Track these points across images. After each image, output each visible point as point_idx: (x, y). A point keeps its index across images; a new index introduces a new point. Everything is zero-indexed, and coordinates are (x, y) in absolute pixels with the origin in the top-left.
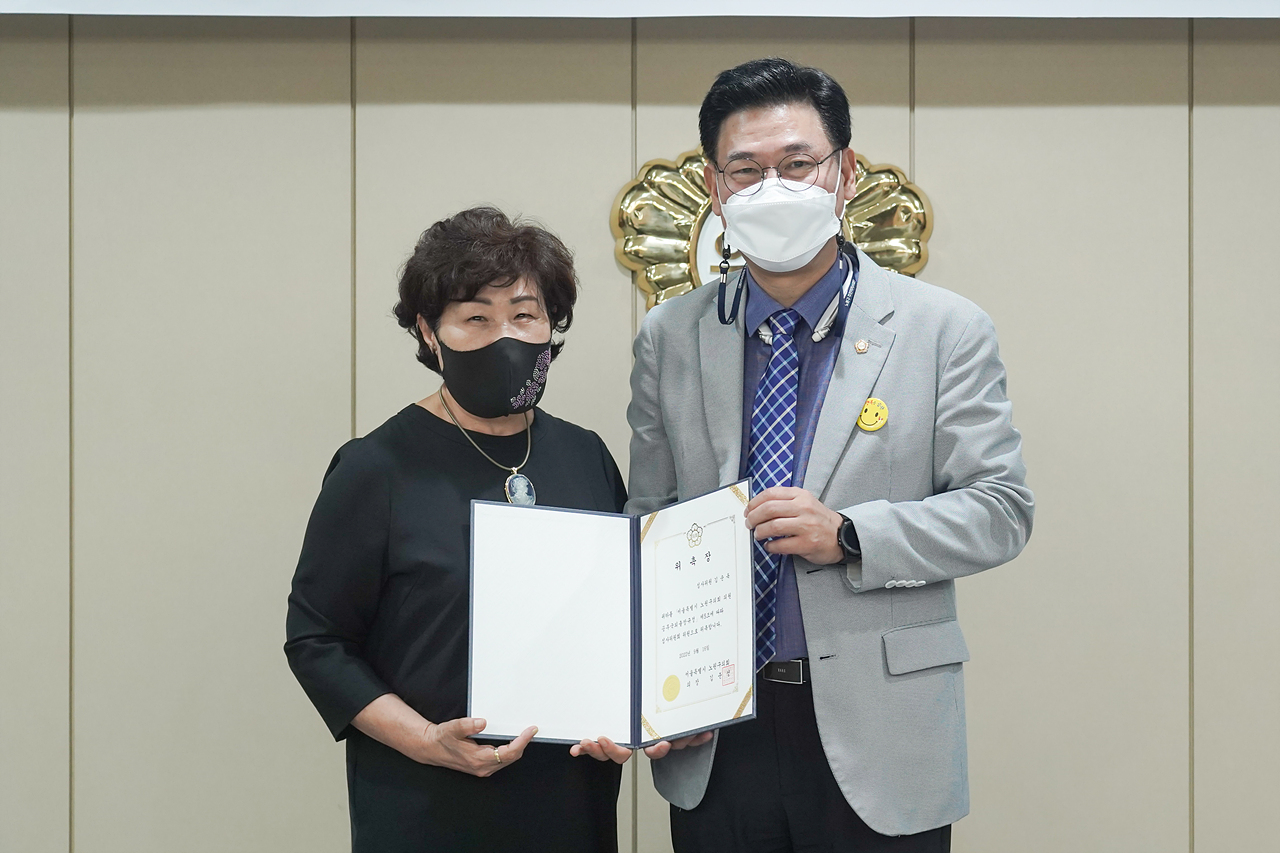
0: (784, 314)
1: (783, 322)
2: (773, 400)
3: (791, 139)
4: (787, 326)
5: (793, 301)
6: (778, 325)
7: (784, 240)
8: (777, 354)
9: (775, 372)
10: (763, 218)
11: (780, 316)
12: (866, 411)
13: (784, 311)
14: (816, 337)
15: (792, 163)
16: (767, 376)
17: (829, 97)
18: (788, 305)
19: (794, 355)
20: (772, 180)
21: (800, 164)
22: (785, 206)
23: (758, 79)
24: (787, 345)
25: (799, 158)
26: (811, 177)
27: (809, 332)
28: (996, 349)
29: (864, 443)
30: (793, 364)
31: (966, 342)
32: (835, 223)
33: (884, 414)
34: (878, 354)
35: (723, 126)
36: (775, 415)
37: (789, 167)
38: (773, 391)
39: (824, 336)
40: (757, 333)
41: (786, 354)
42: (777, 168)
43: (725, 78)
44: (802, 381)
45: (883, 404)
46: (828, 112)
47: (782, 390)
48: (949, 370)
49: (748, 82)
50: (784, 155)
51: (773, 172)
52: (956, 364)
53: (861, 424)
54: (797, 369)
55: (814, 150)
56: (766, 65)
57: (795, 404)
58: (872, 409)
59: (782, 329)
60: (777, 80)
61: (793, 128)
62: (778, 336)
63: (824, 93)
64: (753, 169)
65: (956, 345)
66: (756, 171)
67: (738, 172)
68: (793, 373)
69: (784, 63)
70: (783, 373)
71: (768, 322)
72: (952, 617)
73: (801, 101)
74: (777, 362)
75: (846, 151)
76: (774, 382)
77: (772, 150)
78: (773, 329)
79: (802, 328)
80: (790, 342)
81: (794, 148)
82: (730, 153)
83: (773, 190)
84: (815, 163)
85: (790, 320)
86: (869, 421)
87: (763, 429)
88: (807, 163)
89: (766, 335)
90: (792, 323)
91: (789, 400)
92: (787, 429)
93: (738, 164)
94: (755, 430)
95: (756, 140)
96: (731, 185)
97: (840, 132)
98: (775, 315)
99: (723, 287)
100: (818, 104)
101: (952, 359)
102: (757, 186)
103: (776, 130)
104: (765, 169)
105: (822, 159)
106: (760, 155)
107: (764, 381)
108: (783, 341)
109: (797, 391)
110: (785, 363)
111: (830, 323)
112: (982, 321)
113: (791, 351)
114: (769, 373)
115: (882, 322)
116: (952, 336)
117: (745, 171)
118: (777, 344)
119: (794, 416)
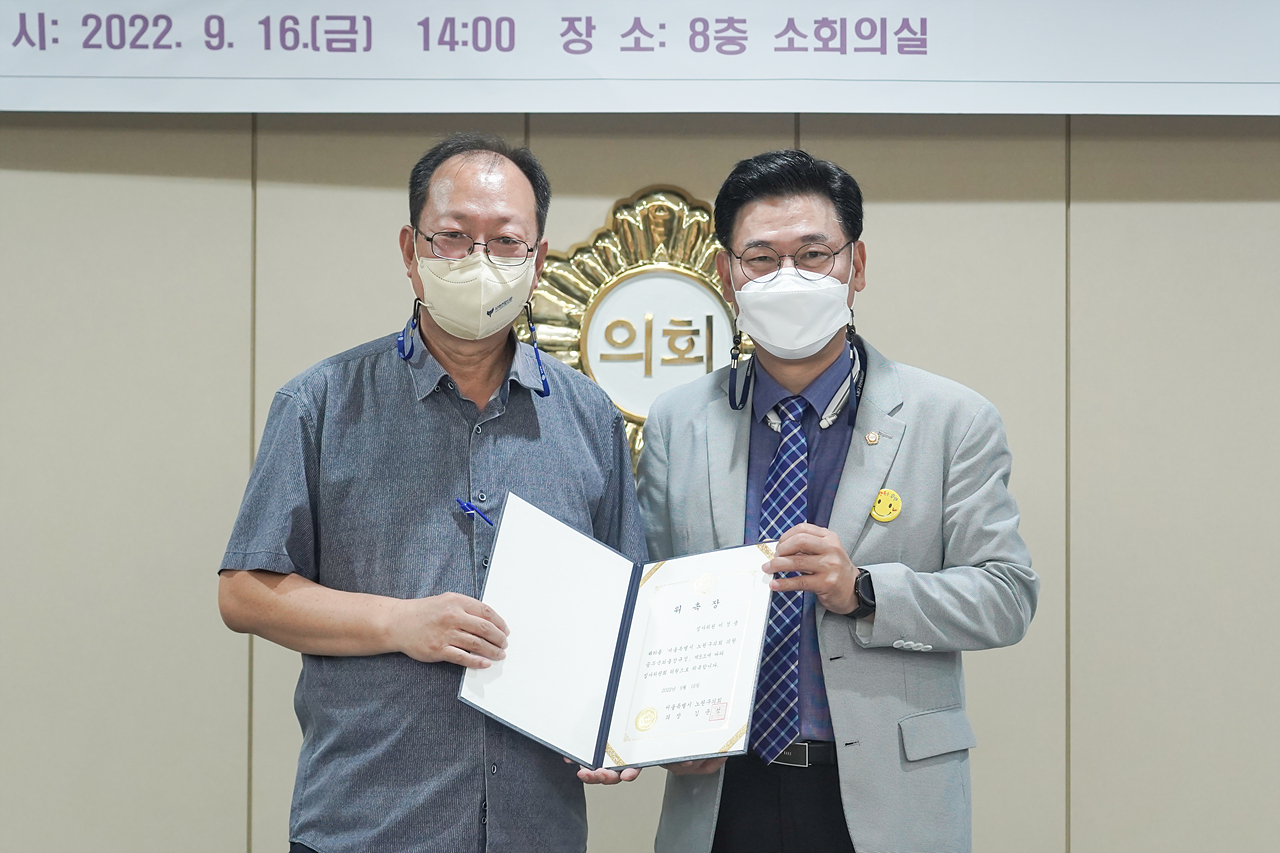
0: (793, 401)
1: (792, 409)
2: (783, 485)
3: (807, 229)
4: (796, 413)
5: (802, 388)
6: (786, 411)
7: (798, 328)
8: (785, 440)
9: (784, 457)
10: (779, 307)
11: (789, 403)
12: (879, 501)
13: (793, 398)
14: (824, 424)
15: (807, 254)
16: (777, 461)
17: (842, 189)
18: (797, 393)
19: (803, 441)
20: (788, 269)
21: (814, 254)
22: (801, 296)
24: (795, 431)
25: (812, 249)
26: (827, 267)
27: (816, 420)
28: (1004, 439)
29: (878, 533)
30: (802, 449)
31: (973, 436)
32: (846, 312)
33: (898, 505)
34: (890, 444)
35: (739, 214)
36: (786, 499)
37: (804, 256)
38: (784, 475)
39: (831, 423)
40: (765, 420)
41: (794, 440)
42: (793, 257)
43: (743, 167)
44: (813, 466)
45: (897, 495)
46: (842, 204)
47: (792, 476)
48: (957, 463)
49: (764, 170)
50: (800, 244)
51: (788, 262)
52: (964, 457)
53: (874, 515)
54: (806, 454)
55: (829, 241)
57: (805, 488)
58: (886, 500)
59: (790, 416)
60: (796, 171)
61: (809, 219)
62: (787, 422)
63: (837, 185)
64: (768, 258)
65: (964, 437)
66: (772, 259)
67: (754, 259)
68: (802, 458)
69: (802, 154)
70: (794, 457)
71: (776, 409)
73: (816, 193)
74: (787, 447)
75: (857, 244)
76: (785, 466)
77: (787, 239)
78: (782, 416)
79: (810, 414)
80: (799, 428)
81: (810, 239)
82: (747, 240)
83: (788, 279)
84: (830, 254)
85: (799, 407)
86: (882, 512)
87: (773, 514)
88: (823, 254)
89: (775, 422)
90: (801, 410)
91: (799, 484)
92: (798, 512)
93: (753, 252)
94: (766, 514)
95: (773, 229)
96: (748, 272)
97: (852, 224)
98: (783, 402)
99: (733, 372)
100: (832, 195)
101: (959, 452)
102: (774, 274)
103: (793, 220)
104: (782, 257)
105: (837, 250)
106: (777, 243)
107: (773, 467)
108: (792, 427)
109: (807, 476)
110: (794, 448)
111: (838, 411)
112: (988, 414)
113: (800, 437)
114: (779, 458)
115: (891, 414)
116: (960, 430)
117: (760, 259)
118: (786, 431)
119: (805, 500)
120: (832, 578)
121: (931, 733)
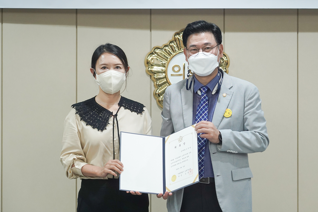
0: (204, 87)
1: (204, 89)
2: (201, 110)
3: (206, 41)
4: (205, 90)
5: (206, 84)
6: (203, 90)
7: (204, 68)
8: (202, 98)
9: (202, 102)
10: (198, 62)
12: (226, 112)
13: (204, 86)
14: (213, 93)
15: (206, 48)
16: (200, 103)
17: (216, 31)
19: (207, 98)
20: (201, 52)
21: (208, 48)
22: (204, 59)
23: (197, 26)
24: (205, 95)
25: (208, 46)
26: (211, 51)
27: (211, 92)
28: (259, 96)
29: (225, 121)
30: (207, 100)
31: (252, 94)
32: (217, 64)
33: (231, 113)
34: (229, 97)
35: (188, 38)
36: (202, 113)
37: (205, 49)
38: (202, 107)
39: (215, 93)
40: (197, 93)
41: (205, 98)
43: (189, 25)
44: (209, 105)
45: (231, 110)
46: (216, 34)
47: (204, 107)
48: (247, 101)
49: (195, 26)
50: (204, 46)
51: (201, 50)
52: (249, 99)
53: (225, 116)
54: (208, 102)
55: (212, 44)
56: (200, 22)
57: (207, 110)
58: (228, 111)
59: (204, 91)
60: (203, 26)
61: (207, 39)
62: (203, 93)
63: (215, 30)
64: (196, 49)
65: (249, 95)
66: (197, 50)
67: (192, 50)
68: (207, 102)
69: (204, 22)
70: (204, 102)
71: (200, 89)
72: (248, 166)
73: (209, 31)
74: (203, 100)
75: (221, 45)
76: (202, 105)
77: (201, 44)
78: (201, 91)
79: (209, 91)
80: (206, 95)
81: (207, 44)
82: (190, 45)
83: (201, 55)
84: (212, 48)
85: (206, 89)
86: (227, 115)
87: (199, 117)
88: (210, 48)
89: (199, 93)
90: (206, 90)
92: (205, 117)
93: (193, 48)
94: (197, 117)
95: (197, 41)
96: (190, 54)
97: (219, 40)
98: (202, 88)
99: (188, 80)
100: (213, 32)
101: (248, 98)
102: (197, 54)
103: (202, 39)
104: (199, 49)
105: (214, 47)
106: (198, 46)
107: (199, 105)
108: (204, 94)
109: (208, 107)
110: (205, 100)
111: (217, 90)
112: (255, 89)
113: (206, 97)
114: (200, 102)
115: (230, 89)
116: (248, 93)
117: (194, 50)
118: (203, 95)
119: (207, 114)
120: (212, 135)
121: (240, 174)
